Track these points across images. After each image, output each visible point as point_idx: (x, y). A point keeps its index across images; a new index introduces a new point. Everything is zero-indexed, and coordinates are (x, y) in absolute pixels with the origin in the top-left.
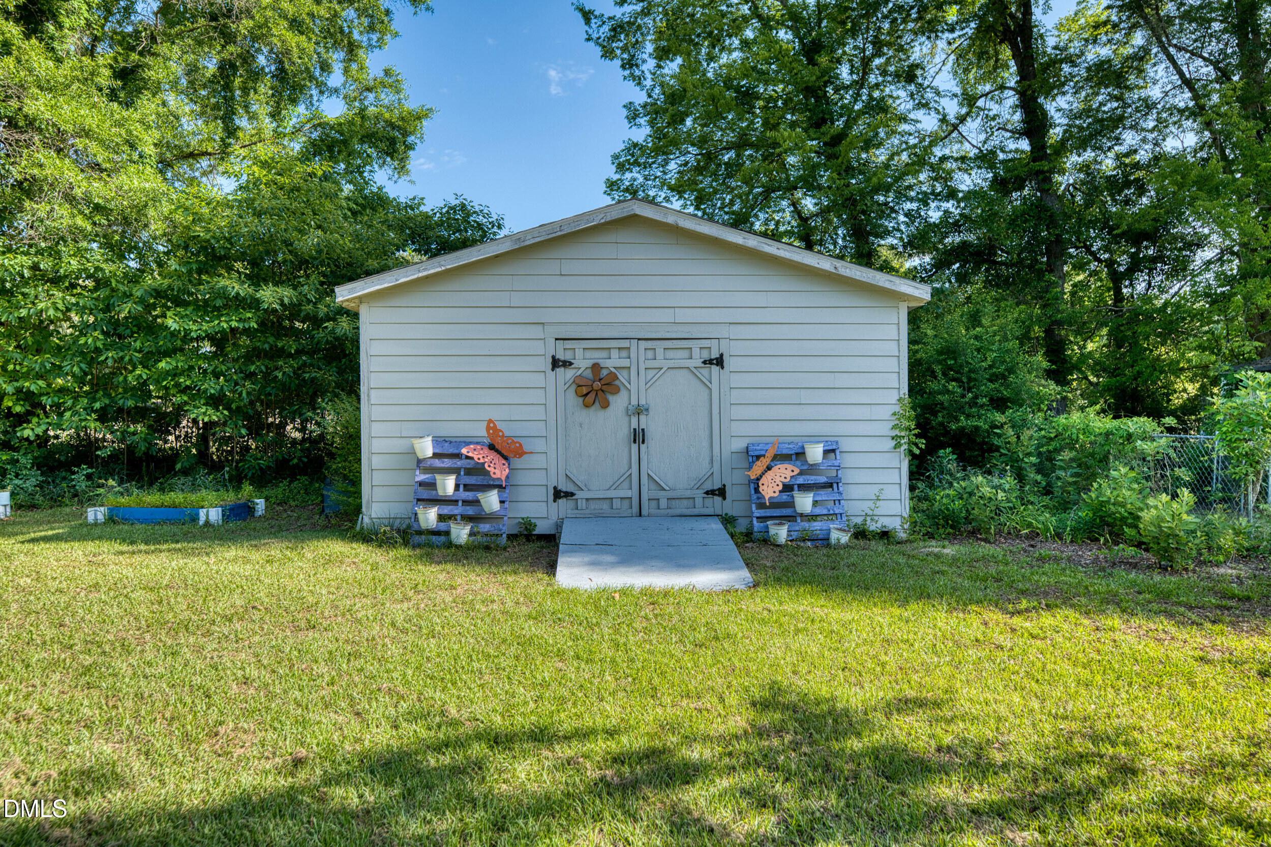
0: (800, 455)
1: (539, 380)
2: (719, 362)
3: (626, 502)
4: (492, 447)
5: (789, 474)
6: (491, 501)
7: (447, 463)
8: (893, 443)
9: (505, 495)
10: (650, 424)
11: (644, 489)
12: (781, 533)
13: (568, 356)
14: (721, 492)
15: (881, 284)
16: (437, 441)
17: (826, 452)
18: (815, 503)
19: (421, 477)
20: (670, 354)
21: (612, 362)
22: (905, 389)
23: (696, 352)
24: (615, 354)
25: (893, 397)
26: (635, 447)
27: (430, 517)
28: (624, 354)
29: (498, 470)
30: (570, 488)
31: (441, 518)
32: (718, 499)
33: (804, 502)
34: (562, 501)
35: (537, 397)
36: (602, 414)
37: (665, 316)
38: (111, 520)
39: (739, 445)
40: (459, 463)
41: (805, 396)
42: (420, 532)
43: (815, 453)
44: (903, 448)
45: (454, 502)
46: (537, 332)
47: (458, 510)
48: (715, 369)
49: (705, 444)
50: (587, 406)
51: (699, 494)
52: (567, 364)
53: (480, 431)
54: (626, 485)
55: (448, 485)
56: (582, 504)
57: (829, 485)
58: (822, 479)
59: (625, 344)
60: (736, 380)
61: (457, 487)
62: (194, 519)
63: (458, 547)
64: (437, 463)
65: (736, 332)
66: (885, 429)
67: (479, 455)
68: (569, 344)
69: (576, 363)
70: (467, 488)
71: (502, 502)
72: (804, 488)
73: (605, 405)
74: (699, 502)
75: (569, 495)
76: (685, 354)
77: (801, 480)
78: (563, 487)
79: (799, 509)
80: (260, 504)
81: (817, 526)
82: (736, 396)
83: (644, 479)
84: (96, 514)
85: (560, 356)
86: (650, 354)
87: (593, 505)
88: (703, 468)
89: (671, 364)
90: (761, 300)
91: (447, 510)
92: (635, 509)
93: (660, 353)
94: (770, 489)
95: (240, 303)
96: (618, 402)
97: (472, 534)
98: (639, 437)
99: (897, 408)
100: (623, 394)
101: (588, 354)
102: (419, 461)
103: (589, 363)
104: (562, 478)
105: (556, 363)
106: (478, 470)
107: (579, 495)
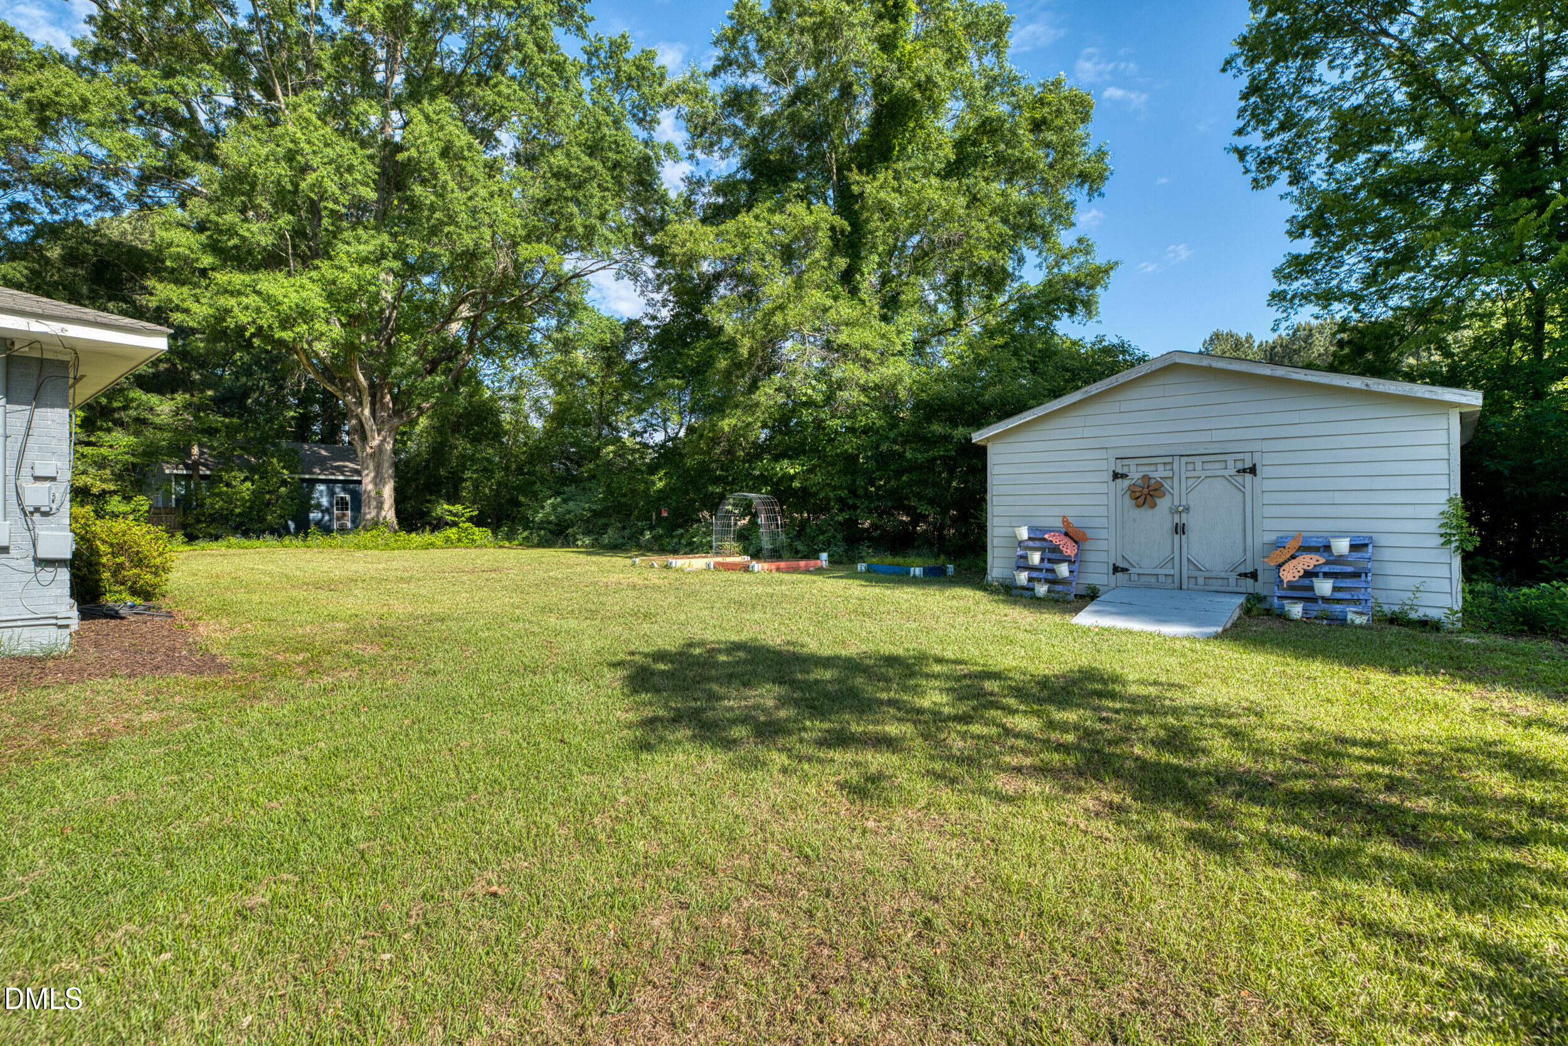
0: (1328, 548)
1: (1103, 488)
2: (1253, 470)
3: (1170, 580)
4: (1066, 534)
5: (1313, 563)
6: (1063, 570)
7: (1037, 544)
8: (1443, 540)
9: (1074, 567)
10: (1192, 521)
11: (1185, 569)
12: (1296, 610)
13: (1125, 470)
14: (1254, 575)
15: (1419, 395)
16: (1031, 529)
17: (1354, 547)
18: (1335, 589)
19: (1020, 552)
20: (1207, 466)
21: (1159, 473)
22: (1457, 489)
23: (1231, 464)
24: (1161, 468)
25: (1443, 497)
26: (1177, 538)
27: (1023, 577)
28: (1168, 467)
29: (1070, 550)
30: (1126, 565)
31: (1030, 580)
32: (1250, 581)
33: (1324, 587)
34: (1119, 575)
35: (1103, 500)
36: (1150, 512)
37: (1204, 437)
38: (868, 570)
39: (1271, 537)
40: (1045, 544)
41: (1338, 498)
42: (1017, 588)
43: (1342, 546)
44: (1454, 545)
45: (1041, 570)
46: (1102, 454)
47: (1042, 575)
48: (1248, 476)
49: (1239, 536)
50: (1138, 506)
51: (1233, 576)
52: (1124, 476)
53: (1058, 523)
54: (1169, 565)
55: (1036, 558)
56: (1134, 577)
57: (1356, 575)
58: (1350, 569)
59: (1169, 460)
60: (1268, 485)
61: (1042, 560)
62: (908, 573)
63: (1039, 599)
64: (1031, 544)
65: (1267, 446)
66: (1433, 527)
67: (1057, 540)
68: (1126, 462)
69: (1131, 475)
70: (1050, 561)
71: (1071, 572)
72: (1327, 575)
73: (1153, 506)
74: (1232, 582)
75: (1124, 570)
76: (1222, 465)
77: (1326, 569)
78: (1120, 564)
79: (1318, 592)
80: (951, 568)
81: (1338, 608)
82: (1267, 498)
83: (1185, 562)
84: (861, 567)
85: (1119, 470)
86: (1190, 467)
87: (1143, 579)
88: (1238, 556)
89: (1208, 473)
90: (1295, 418)
91: (1035, 574)
92: (1177, 584)
93: (1199, 465)
94: (1291, 573)
95: (947, 438)
96: (1164, 504)
97: (1049, 591)
98: (1180, 529)
99: (1446, 508)
100: (1168, 497)
101: (1140, 468)
102: (1020, 542)
103: (1140, 475)
104: (1119, 558)
105: (1116, 476)
106: (1056, 549)
107: (1132, 570)
